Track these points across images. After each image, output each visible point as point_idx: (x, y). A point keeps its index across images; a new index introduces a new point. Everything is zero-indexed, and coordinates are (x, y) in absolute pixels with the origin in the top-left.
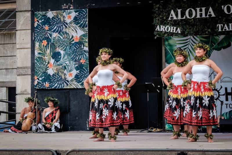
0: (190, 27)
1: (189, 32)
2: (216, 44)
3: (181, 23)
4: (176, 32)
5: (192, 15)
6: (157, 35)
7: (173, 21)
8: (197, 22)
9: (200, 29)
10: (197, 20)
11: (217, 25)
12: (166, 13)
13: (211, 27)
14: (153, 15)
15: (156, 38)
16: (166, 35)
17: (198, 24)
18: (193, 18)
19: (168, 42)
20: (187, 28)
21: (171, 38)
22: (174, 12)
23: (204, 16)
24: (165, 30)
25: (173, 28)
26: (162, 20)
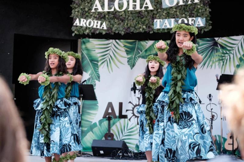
0: (119, 21)
1: (117, 28)
2: (143, 51)
3: (108, 16)
4: (101, 28)
5: (122, 6)
6: (76, 30)
7: (97, 13)
8: (129, 16)
9: (132, 24)
10: (128, 13)
11: (155, 20)
12: (88, 3)
13: (147, 22)
14: (71, 6)
15: (73, 35)
16: (87, 31)
17: (129, 18)
18: (124, 11)
19: (85, 45)
20: (116, 23)
21: (89, 41)
22: (99, 2)
23: (138, 8)
24: (86, 25)
25: (97, 23)
26: (82, 12)
